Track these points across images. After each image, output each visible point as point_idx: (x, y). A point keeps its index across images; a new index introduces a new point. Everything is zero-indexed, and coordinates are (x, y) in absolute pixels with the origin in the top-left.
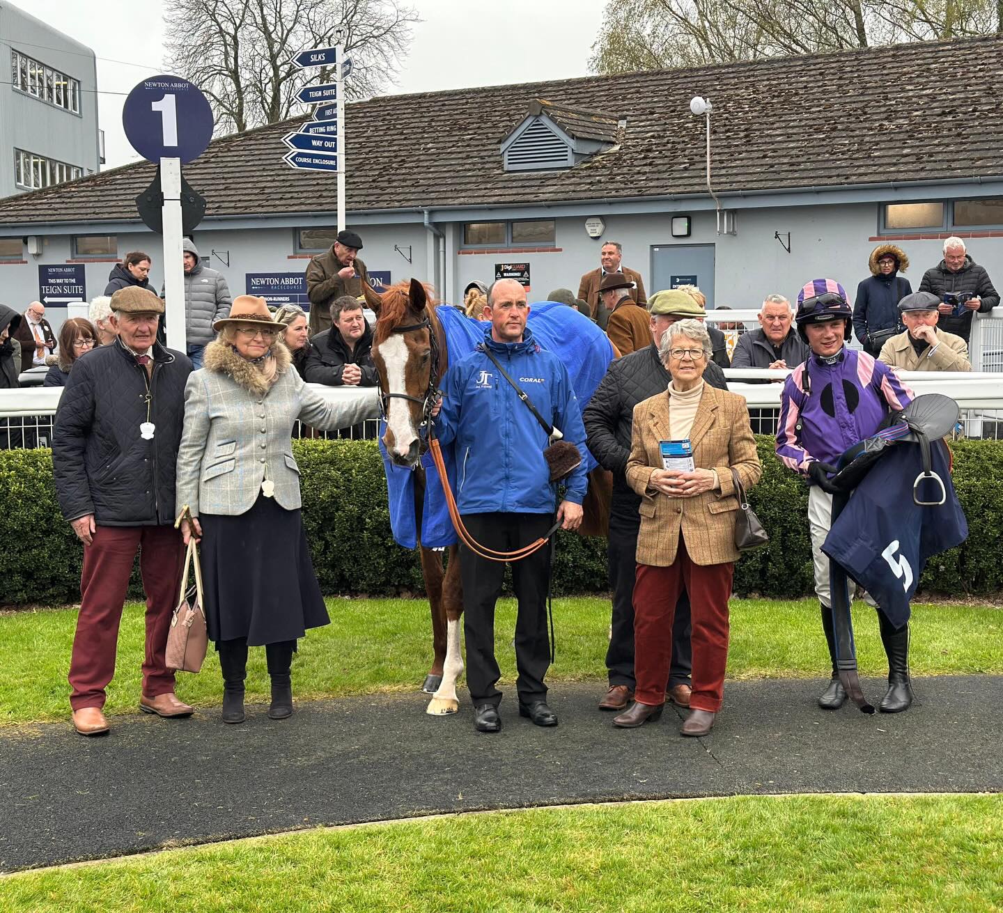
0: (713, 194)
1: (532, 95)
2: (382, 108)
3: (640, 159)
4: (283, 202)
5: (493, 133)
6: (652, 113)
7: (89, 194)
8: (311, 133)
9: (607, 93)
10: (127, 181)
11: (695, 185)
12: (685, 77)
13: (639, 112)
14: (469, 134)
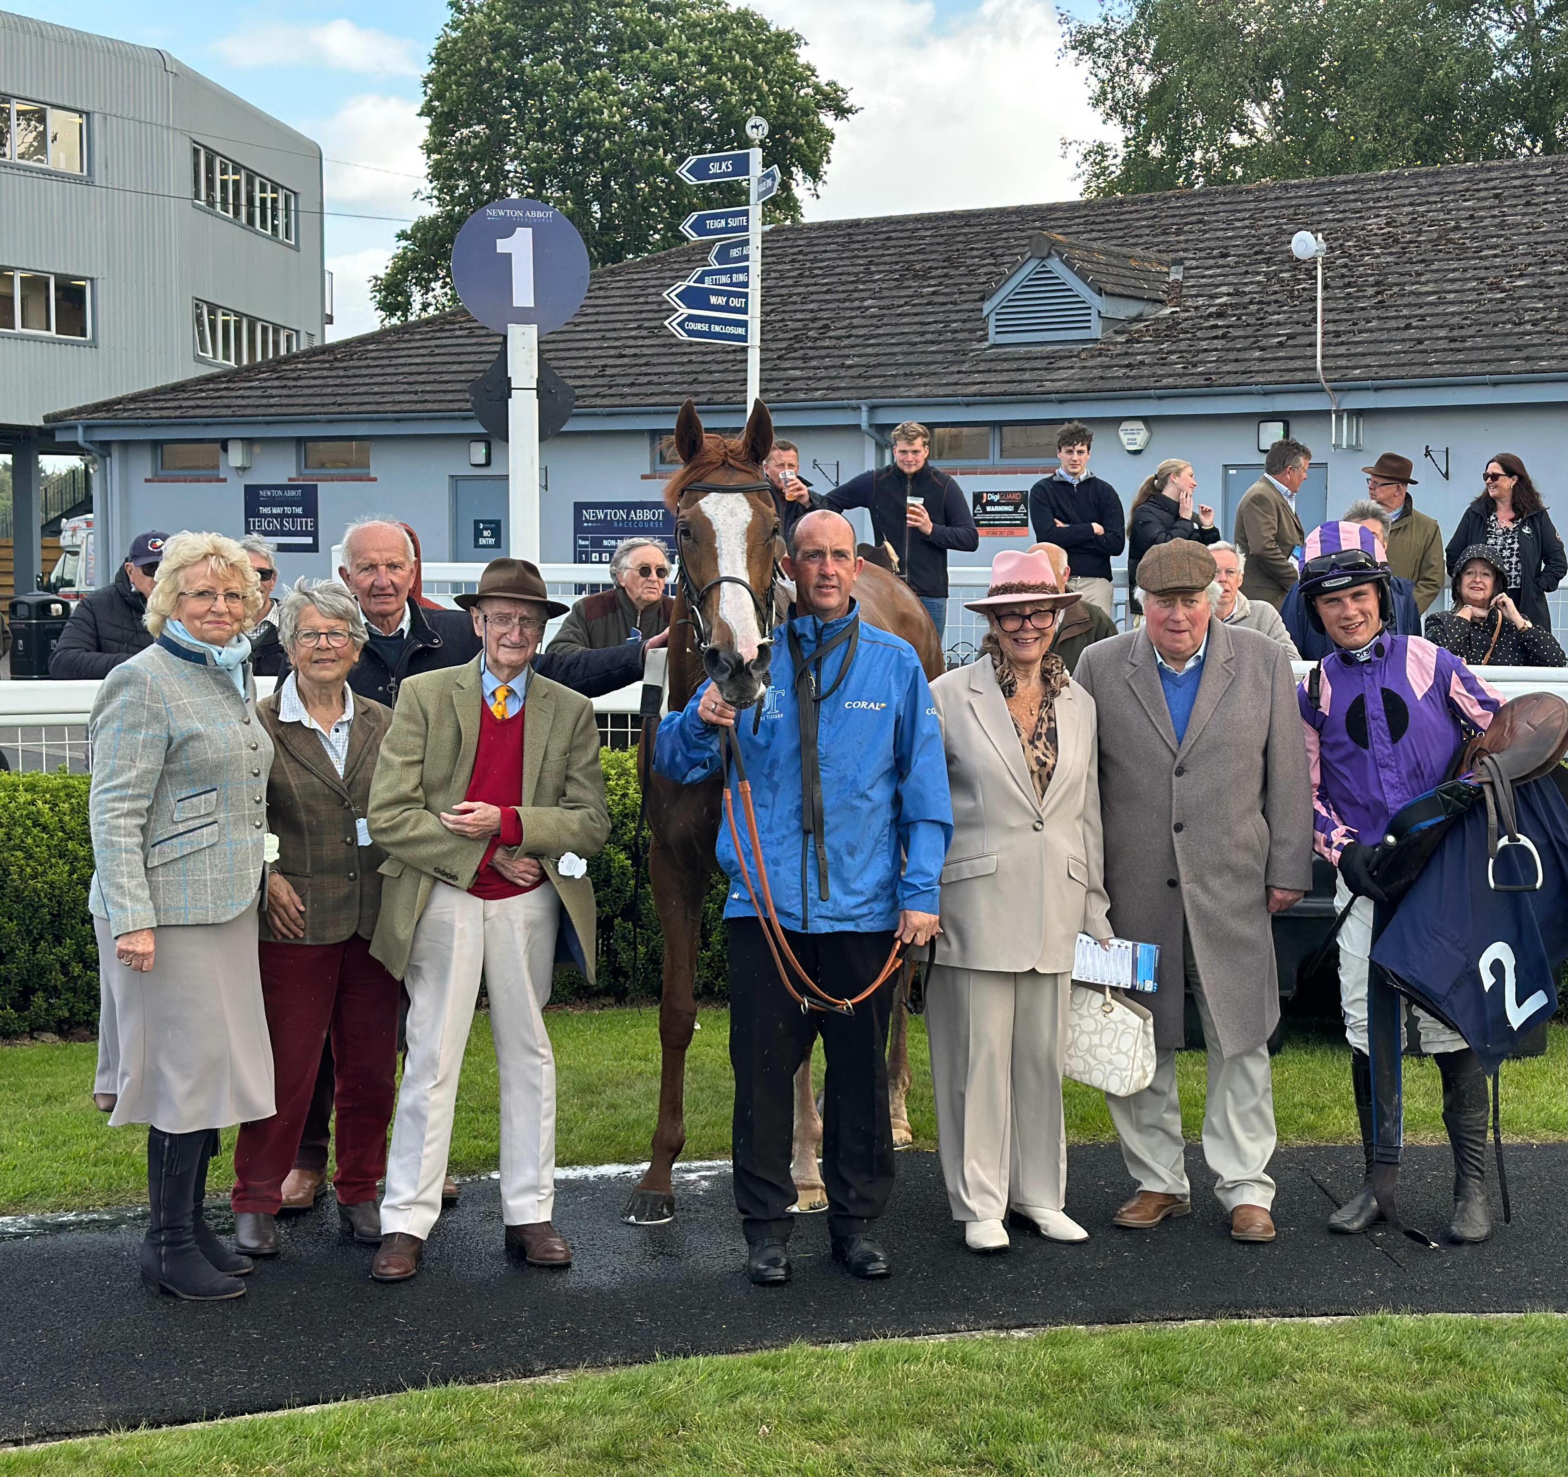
0: (1326, 386)
1: (1031, 225)
2: (789, 243)
3: (1207, 328)
4: (635, 390)
5: (969, 284)
6: (1224, 256)
7: (325, 373)
8: (708, 284)
9: (1150, 222)
10: (385, 354)
11: (1296, 370)
12: (1277, 199)
13: (1203, 254)
14: (930, 286)
